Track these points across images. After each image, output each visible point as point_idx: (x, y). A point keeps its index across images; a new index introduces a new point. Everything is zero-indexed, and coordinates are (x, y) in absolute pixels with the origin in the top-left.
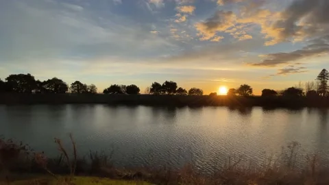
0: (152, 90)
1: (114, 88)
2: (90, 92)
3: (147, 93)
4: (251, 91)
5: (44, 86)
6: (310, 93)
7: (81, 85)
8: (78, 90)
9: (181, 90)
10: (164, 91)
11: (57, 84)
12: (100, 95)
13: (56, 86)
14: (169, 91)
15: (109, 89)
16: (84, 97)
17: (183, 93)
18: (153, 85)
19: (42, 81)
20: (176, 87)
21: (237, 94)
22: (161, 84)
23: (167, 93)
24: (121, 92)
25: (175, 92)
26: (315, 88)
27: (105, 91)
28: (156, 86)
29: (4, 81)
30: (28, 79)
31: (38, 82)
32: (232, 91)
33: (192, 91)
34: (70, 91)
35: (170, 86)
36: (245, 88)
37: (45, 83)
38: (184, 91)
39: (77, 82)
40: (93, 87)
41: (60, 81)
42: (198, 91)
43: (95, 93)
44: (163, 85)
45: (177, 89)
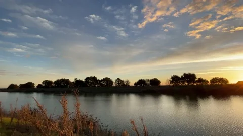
0: (171, 82)
1: (141, 82)
2: (126, 85)
3: (168, 84)
5: (102, 82)
7: (121, 80)
8: (119, 84)
9: (200, 80)
10: (184, 82)
11: (107, 80)
12: (132, 87)
13: (107, 82)
14: (188, 82)
15: (137, 82)
16: (123, 89)
17: (204, 83)
18: (172, 78)
19: (100, 79)
20: (195, 77)
22: (180, 76)
23: (186, 83)
24: (146, 84)
25: (195, 82)
27: (135, 84)
28: (175, 78)
29: (84, 80)
30: (94, 78)
31: (99, 80)
33: (213, 80)
34: (114, 85)
35: (190, 77)
37: (102, 80)
38: (205, 81)
39: (118, 79)
40: (127, 81)
41: (109, 78)
42: (221, 80)
43: (129, 85)
44: (182, 76)
45: (196, 79)
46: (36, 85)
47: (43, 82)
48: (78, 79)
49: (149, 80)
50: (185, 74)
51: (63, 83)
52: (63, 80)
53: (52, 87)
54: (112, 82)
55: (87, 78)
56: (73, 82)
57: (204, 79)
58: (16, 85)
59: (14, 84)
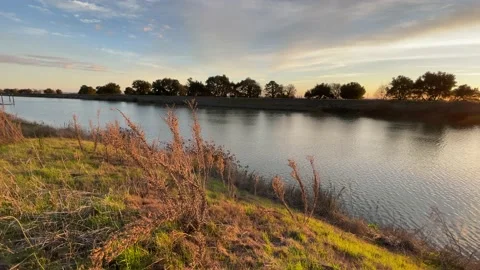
0: (390, 92)
1: (321, 90)
2: (287, 97)
3: (380, 97)
5: (238, 89)
7: (277, 85)
8: (273, 93)
9: (465, 91)
10: (420, 94)
11: (250, 85)
12: (300, 100)
13: (250, 88)
14: (430, 92)
15: (313, 90)
16: (280, 103)
18: (395, 82)
19: (236, 83)
20: (453, 84)
22: (414, 80)
23: (425, 97)
24: (332, 96)
25: (448, 94)
27: (307, 94)
29: (205, 84)
30: (223, 80)
31: (232, 84)
34: (263, 94)
35: (438, 83)
37: (239, 85)
38: (474, 92)
39: (272, 83)
40: (291, 88)
41: (254, 81)
43: (293, 97)
44: (419, 81)
45: (453, 89)
46: (123, 90)
47: (134, 84)
48: (194, 80)
49: (338, 86)
50: (428, 76)
51: (169, 88)
52: (166, 82)
53: (150, 93)
54: (258, 89)
55: (211, 80)
56: (186, 87)
57: (472, 88)
58: (90, 88)
59: (88, 86)
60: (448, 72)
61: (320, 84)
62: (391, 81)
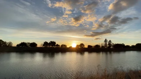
0: (44, 45)
1: (23, 44)
3: (41, 47)
4: (84, 46)
6: (102, 46)
9: (57, 45)
10: (50, 46)
14: (52, 46)
15: (20, 44)
17: (58, 47)
18: (44, 43)
20: (55, 44)
21: (79, 47)
23: (51, 46)
24: (27, 46)
25: (55, 46)
26: (104, 45)
27: (18, 45)
28: (46, 43)
32: (78, 46)
33: (62, 46)
35: (53, 43)
36: (82, 45)
38: (59, 45)
40: (10, 43)
42: (65, 45)
44: (49, 43)
49: (29, 43)
50: (51, 42)
60: (54, 41)
61: (23, 42)
62: (44, 42)
